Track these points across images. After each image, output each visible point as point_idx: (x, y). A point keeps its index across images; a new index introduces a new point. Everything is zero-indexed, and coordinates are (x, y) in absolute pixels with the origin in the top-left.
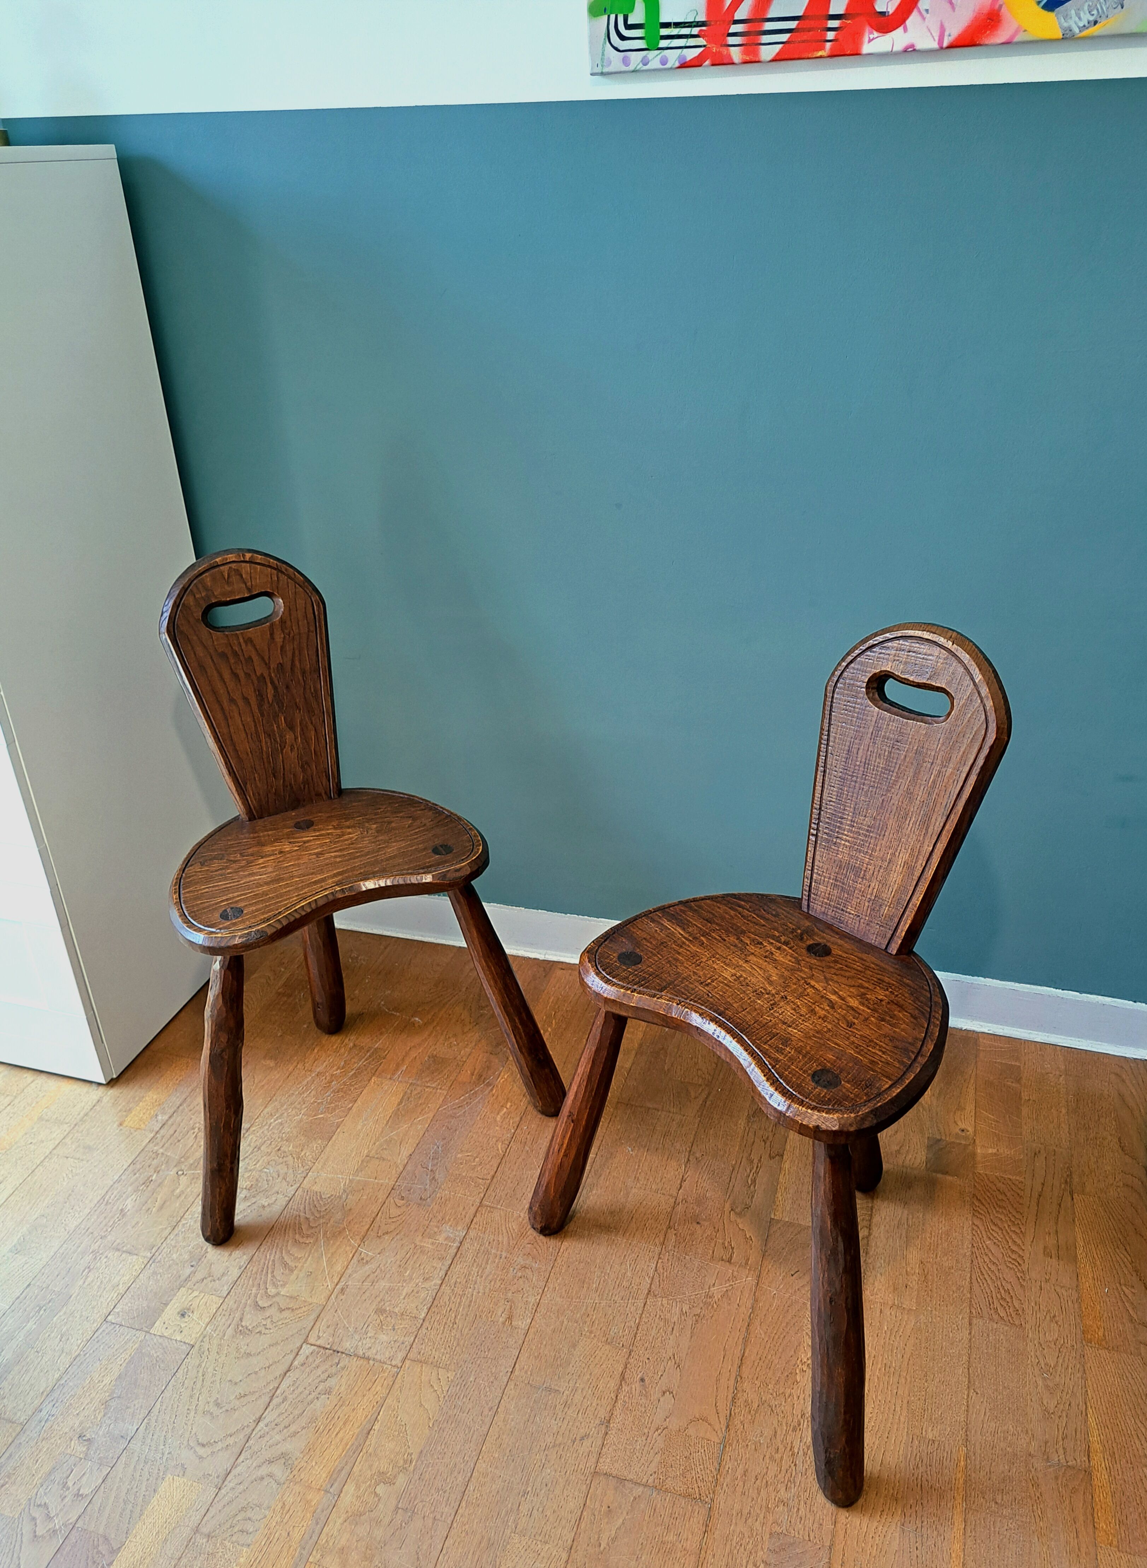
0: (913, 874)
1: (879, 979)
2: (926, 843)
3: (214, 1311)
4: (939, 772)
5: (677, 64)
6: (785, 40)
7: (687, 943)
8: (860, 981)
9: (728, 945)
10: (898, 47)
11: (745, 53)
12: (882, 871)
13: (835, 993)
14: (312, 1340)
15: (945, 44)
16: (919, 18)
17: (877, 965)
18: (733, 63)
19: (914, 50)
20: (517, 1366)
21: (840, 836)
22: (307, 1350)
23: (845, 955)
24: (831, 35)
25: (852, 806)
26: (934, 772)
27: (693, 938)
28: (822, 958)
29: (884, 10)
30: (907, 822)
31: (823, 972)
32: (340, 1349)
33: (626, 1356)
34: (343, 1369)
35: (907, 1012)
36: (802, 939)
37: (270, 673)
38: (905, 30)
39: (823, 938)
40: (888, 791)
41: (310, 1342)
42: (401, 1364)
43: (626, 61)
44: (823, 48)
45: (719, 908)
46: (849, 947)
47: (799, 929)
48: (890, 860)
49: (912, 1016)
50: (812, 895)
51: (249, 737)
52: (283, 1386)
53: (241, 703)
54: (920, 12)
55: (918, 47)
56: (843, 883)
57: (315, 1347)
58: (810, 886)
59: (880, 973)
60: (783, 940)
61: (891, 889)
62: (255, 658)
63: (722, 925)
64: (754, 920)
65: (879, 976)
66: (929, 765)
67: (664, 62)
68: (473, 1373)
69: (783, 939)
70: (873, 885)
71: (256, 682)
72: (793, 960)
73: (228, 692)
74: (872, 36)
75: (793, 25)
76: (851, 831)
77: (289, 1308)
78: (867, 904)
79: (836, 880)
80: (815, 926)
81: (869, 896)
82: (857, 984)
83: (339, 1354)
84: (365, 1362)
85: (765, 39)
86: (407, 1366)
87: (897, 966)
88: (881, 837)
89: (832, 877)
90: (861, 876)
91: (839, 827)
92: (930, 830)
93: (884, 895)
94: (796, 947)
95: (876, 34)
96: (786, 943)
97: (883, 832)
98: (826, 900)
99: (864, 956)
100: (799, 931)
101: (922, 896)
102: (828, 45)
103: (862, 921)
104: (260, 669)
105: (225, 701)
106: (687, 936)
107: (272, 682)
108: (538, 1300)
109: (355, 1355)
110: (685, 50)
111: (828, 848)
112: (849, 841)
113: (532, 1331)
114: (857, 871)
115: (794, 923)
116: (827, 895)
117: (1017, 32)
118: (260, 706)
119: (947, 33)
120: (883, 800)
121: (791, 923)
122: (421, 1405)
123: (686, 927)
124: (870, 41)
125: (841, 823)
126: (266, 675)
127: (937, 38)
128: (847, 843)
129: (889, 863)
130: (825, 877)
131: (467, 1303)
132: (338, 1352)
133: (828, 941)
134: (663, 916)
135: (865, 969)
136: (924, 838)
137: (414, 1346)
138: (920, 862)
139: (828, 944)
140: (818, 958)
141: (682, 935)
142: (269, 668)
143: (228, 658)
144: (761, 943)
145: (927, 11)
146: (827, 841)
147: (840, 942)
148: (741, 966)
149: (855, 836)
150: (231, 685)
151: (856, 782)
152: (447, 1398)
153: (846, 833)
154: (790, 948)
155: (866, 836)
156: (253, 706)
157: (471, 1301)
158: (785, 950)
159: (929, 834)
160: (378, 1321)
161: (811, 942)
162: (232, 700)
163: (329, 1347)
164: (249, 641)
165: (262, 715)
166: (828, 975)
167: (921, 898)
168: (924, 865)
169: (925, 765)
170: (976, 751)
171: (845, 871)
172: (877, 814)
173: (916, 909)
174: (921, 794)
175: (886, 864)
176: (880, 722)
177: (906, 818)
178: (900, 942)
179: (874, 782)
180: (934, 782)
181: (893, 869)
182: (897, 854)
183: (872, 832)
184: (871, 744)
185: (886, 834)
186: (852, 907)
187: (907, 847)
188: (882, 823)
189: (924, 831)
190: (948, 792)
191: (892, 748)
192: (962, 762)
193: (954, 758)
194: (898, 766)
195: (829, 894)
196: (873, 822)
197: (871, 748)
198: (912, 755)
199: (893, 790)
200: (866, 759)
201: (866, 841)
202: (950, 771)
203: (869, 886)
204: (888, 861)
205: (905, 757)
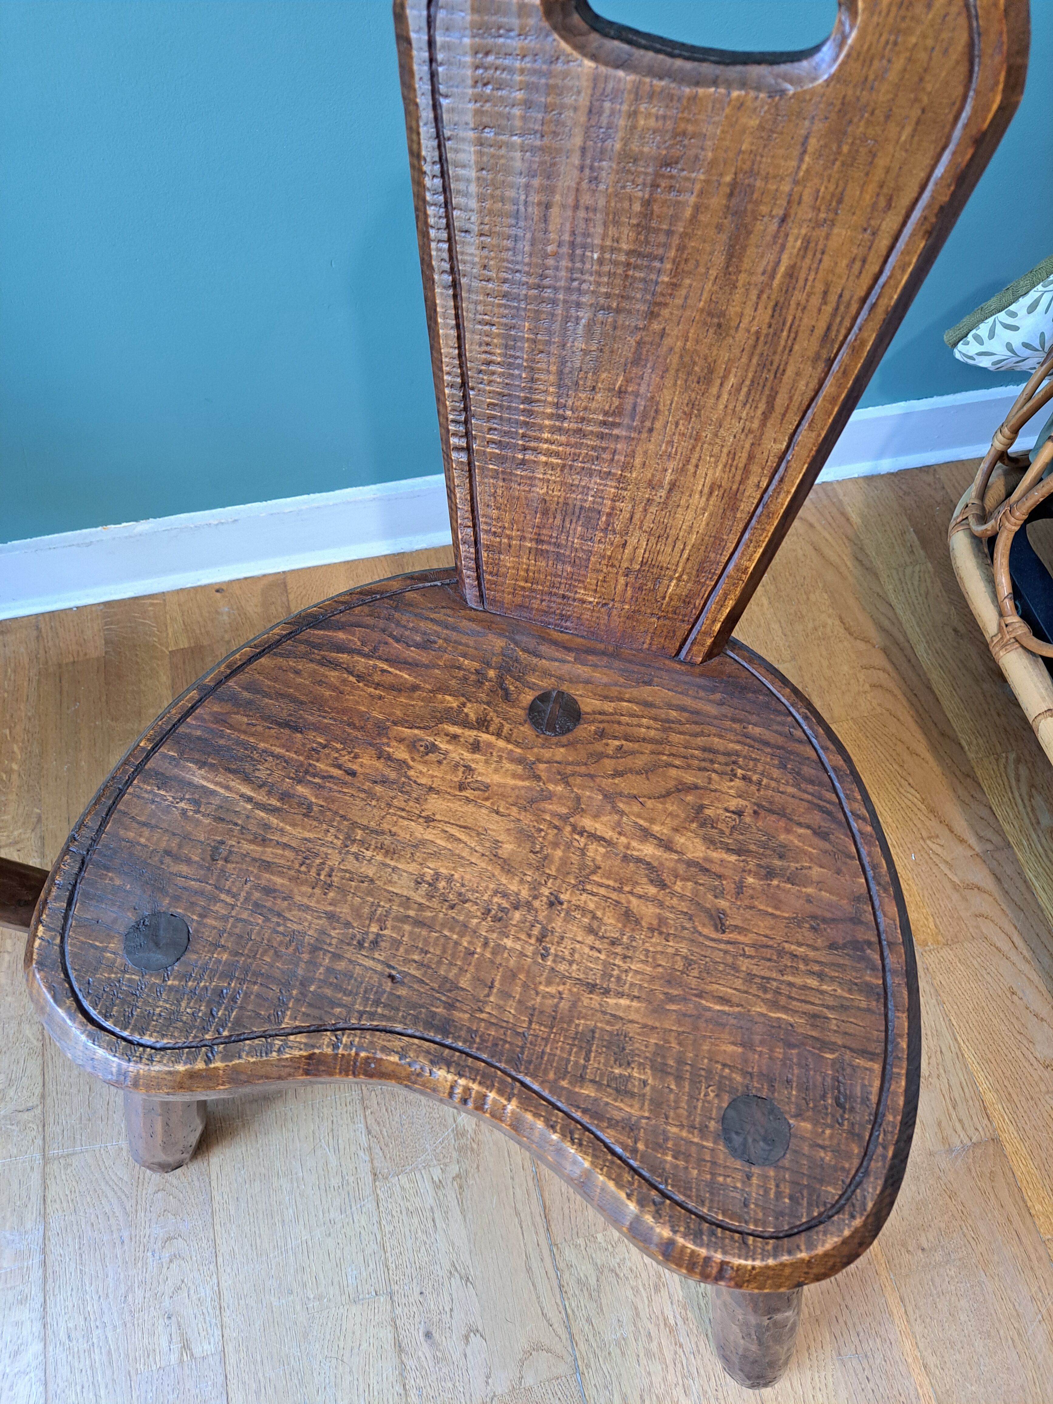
0: (735, 509)
1: (704, 749)
2: (770, 432)
4: (807, 241)
7: (274, 821)
8: (673, 772)
9: (367, 785)
12: (653, 509)
13: (646, 835)
17: (682, 709)
21: (532, 444)
23: (609, 707)
25: (553, 368)
26: (789, 245)
27: (281, 799)
28: (570, 736)
30: (715, 391)
31: (592, 777)
33: (389, 1307)
35: (800, 824)
36: (507, 696)
39: (546, 673)
40: (652, 315)
45: (297, 672)
46: (605, 680)
47: (488, 665)
48: (673, 485)
49: (815, 833)
50: (487, 577)
56: (558, 545)
58: (477, 559)
59: (697, 729)
60: (472, 716)
61: (679, 545)
63: (327, 727)
64: (388, 679)
65: (700, 741)
66: (774, 227)
69: (471, 711)
70: (632, 541)
72: (519, 769)
76: (560, 430)
78: (622, 580)
79: (538, 541)
80: (516, 643)
81: (625, 565)
82: (671, 784)
87: (718, 696)
88: (644, 435)
90: (602, 524)
91: (526, 424)
92: (780, 401)
93: (664, 558)
94: (507, 727)
96: (482, 724)
97: (648, 424)
98: (522, 584)
99: (645, 692)
100: (492, 673)
101: (761, 550)
103: (615, 612)
106: (260, 797)
108: (216, 1288)
111: (507, 477)
112: (557, 454)
113: (230, 1348)
114: (588, 516)
115: (471, 651)
116: (522, 573)
120: (638, 343)
121: (465, 656)
123: (248, 767)
125: (530, 413)
128: (554, 460)
129: (670, 490)
130: (510, 538)
131: (105, 1358)
133: (560, 678)
134: (181, 753)
135: (664, 730)
136: (763, 424)
138: (753, 480)
139: (564, 687)
140: (564, 739)
141: (250, 799)
144: (432, 748)
146: (501, 459)
147: (582, 671)
148: (423, 843)
149: (573, 440)
151: (554, 302)
153: (546, 435)
154: (498, 735)
155: (601, 436)
157: (109, 1352)
158: (490, 745)
159: (778, 411)
161: (528, 697)
166: (606, 783)
167: (757, 556)
168: (764, 484)
169: (759, 226)
170: (928, 161)
171: (558, 521)
172: (628, 381)
173: (745, 578)
174: (749, 311)
175: (663, 493)
176: (607, 105)
177: (709, 382)
178: (709, 641)
179: (608, 296)
180: (791, 274)
181: (683, 502)
182: (691, 468)
183: (614, 425)
184: (585, 185)
185: (658, 425)
186: (585, 588)
187: (716, 449)
188: (642, 403)
189: (762, 406)
190: (833, 298)
191: (655, 186)
192: (882, 202)
193: (853, 191)
194: (676, 241)
195: (527, 571)
196: (616, 402)
197: (586, 199)
198: (717, 201)
199: (665, 312)
200: (573, 233)
201: (604, 449)
202: (840, 233)
203: (624, 545)
204: (667, 486)
205: (697, 208)
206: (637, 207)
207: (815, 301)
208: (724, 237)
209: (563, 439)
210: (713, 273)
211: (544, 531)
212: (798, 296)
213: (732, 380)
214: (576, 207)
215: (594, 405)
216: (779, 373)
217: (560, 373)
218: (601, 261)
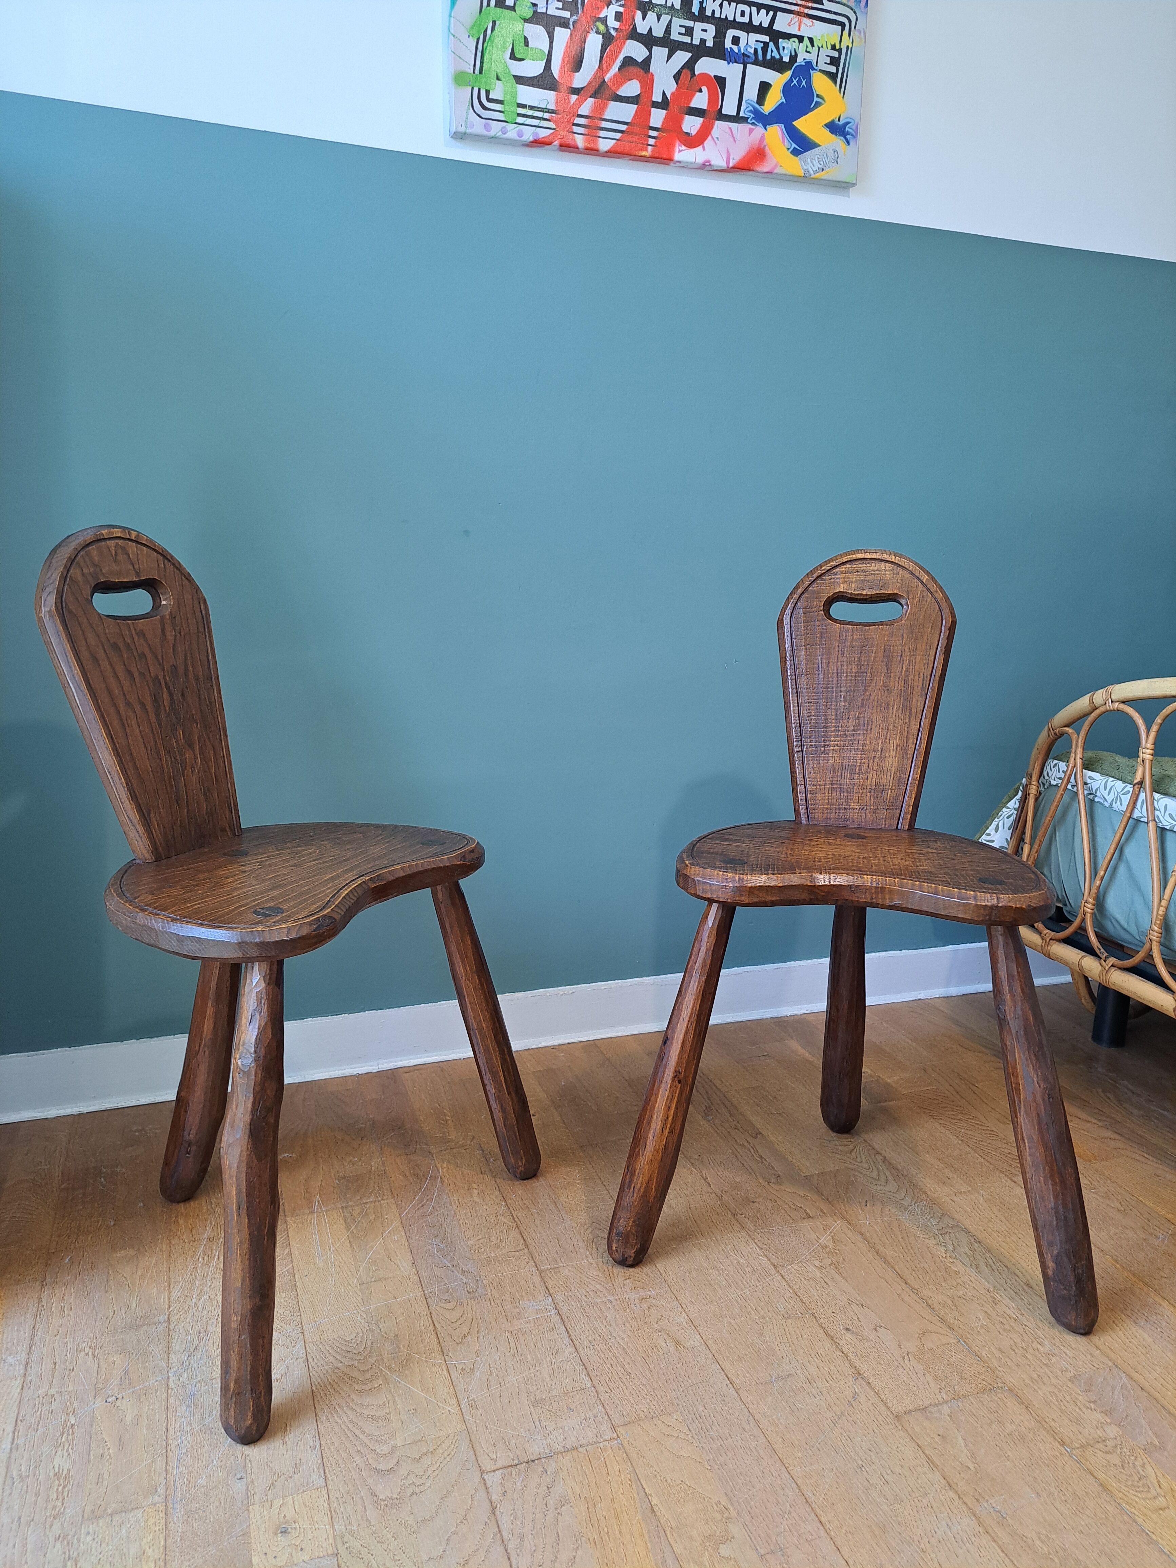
0: (907, 754)
2: (913, 722)
3: (326, 1505)
4: (910, 660)
5: (531, 139)
6: (617, 138)
10: (700, 160)
11: (586, 141)
12: (876, 760)
14: (488, 1465)
15: (731, 165)
16: (712, 142)
18: (577, 148)
19: (710, 165)
20: (729, 1376)
21: (827, 743)
22: (493, 1480)
24: (651, 141)
25: (833, 713)
26: (904, 664)
28: (866, 839)
29: (689, 131)
30: (891, 711)
32: (533, 1458)
33: (814, 1320)
34: (557, 1472)
37: (165, 676)
38: (704, 148)
40: (865, 690)
41: (488, 1469)
42: (615, 1435)
43: (487, 127)
44: (647, 150)
47: (821, 831)
48: (882, 749)
50: (810, 807)
51: (149, 752)
52: (505, 1526)
53: (138, 708)
54: (712, 137)
55: (713, 163)
56: (841, 784)
57: (501, 1471)
58: (806, 799)
61: (889, 773)
62: (149, 656)
66: (899, 658)
67: (520, 134)
68: (696, 1403)
70: (870, 776)
71: (151, 684)
73: (124, 694)
74: (681, 149)
75: (623, 127)
76: (837, 736)
77: (426, 1454)
78: (868, 794)
79: (832, 784)
81: (869, 787)
83: (536, 1461)
84: (575, 1453)
85: (602, 133)
86: (623, 1432)
88: (869, 731)
89: (827, 782)
90: (857, 771)
91: (825, 736)
92: (913, 710)
93: (884, 781)
94: (838, 838)
95: (684, 148)
97: (870, 727)
98: (826, 806)
101: (920, 769)
102: (650, 148)
103: (868, 812)
104: (154, 670)
105: (121, 705)
107: (168, 688)
108: (687, 1318)
109: (556, 1453)
110: (538, 129)
111: (819, 758)
112: (837, 746)
114: (851, 768)
116: (826, 801)
117: (776, 166)
118: (158, 715)
119: (731, 157)
120: (863, 700)
122: (679, 1457)
124: (680, 151)
125: (826, 732)
126: (161, 677)
127: (725, 159)
128: (836, 748)
129: (882, 751)
130: (819, 786)
132: (533, 1461)
136: (910, 720)
137: (610, 1413)
138: (910, 740)
142: (163, 670)
143: (120, 650)
145: (718, 138)
146: (816, 751)
147: (860, 831)
149: (843, 739)
150: (126, 684)
151: (832, 692)
152: (696, 1437)
153: (832, 739)
155: (853, 735)
156: (150, 714)
157: (624, 1349)
159: (914, 715)
160: (546, 1412)
162: (128, 704)
163: (516, 1462)
164: (142, 634)
165: (161, 727)
167: (919, 772)
168: (915, 742)
169: (895, 659)
170: (938, 636)
171: (840, 773)
172: (860, 713)
173: (917, 782)
174: (897, 684)
175: (879, 753)
176: (844, 634)
177: (888, 708)
178: (909, 816)
179: (850, 687)
180: (907, 670)
181: (887, 755)
182: (888, 741)
183: (858, 730)
184: (840, 655)
185: (873, 727)
186: (854, 802)
187: (895, 732)
188: (866, 720)
189: (908, 714)
190: (921, 675)
191: (861, 653)
192: (928, 647)
193: (919, 646)
194: (870, 667)
195: (828, 799)
196: (857, 721)
197: (840, 659)
198: (881, 654)
199: (870, 689)
200: (837, 670)
201: (855, 740)
202: (919, 658)
203: (867, 778)
204: (880, 750)
205: (875, 657)
206: (856, 659)
207: (917, 677)
208: (885, 663)
209: (839, 739)
210: (883, 675)
211: (834, 779)
212: (911, 677)
213: (896, 706)
214: (838, 662)
215: (849, 724)
216: (911, 702)
217: (836, 715)
218: (847, 676)
